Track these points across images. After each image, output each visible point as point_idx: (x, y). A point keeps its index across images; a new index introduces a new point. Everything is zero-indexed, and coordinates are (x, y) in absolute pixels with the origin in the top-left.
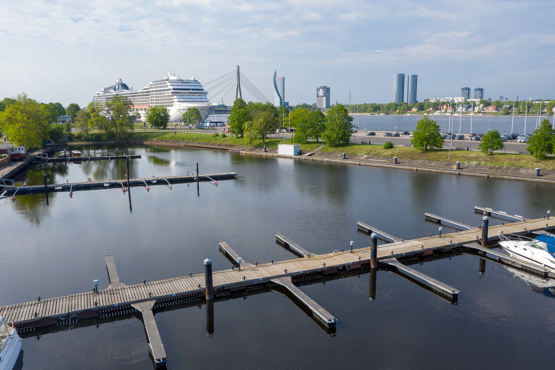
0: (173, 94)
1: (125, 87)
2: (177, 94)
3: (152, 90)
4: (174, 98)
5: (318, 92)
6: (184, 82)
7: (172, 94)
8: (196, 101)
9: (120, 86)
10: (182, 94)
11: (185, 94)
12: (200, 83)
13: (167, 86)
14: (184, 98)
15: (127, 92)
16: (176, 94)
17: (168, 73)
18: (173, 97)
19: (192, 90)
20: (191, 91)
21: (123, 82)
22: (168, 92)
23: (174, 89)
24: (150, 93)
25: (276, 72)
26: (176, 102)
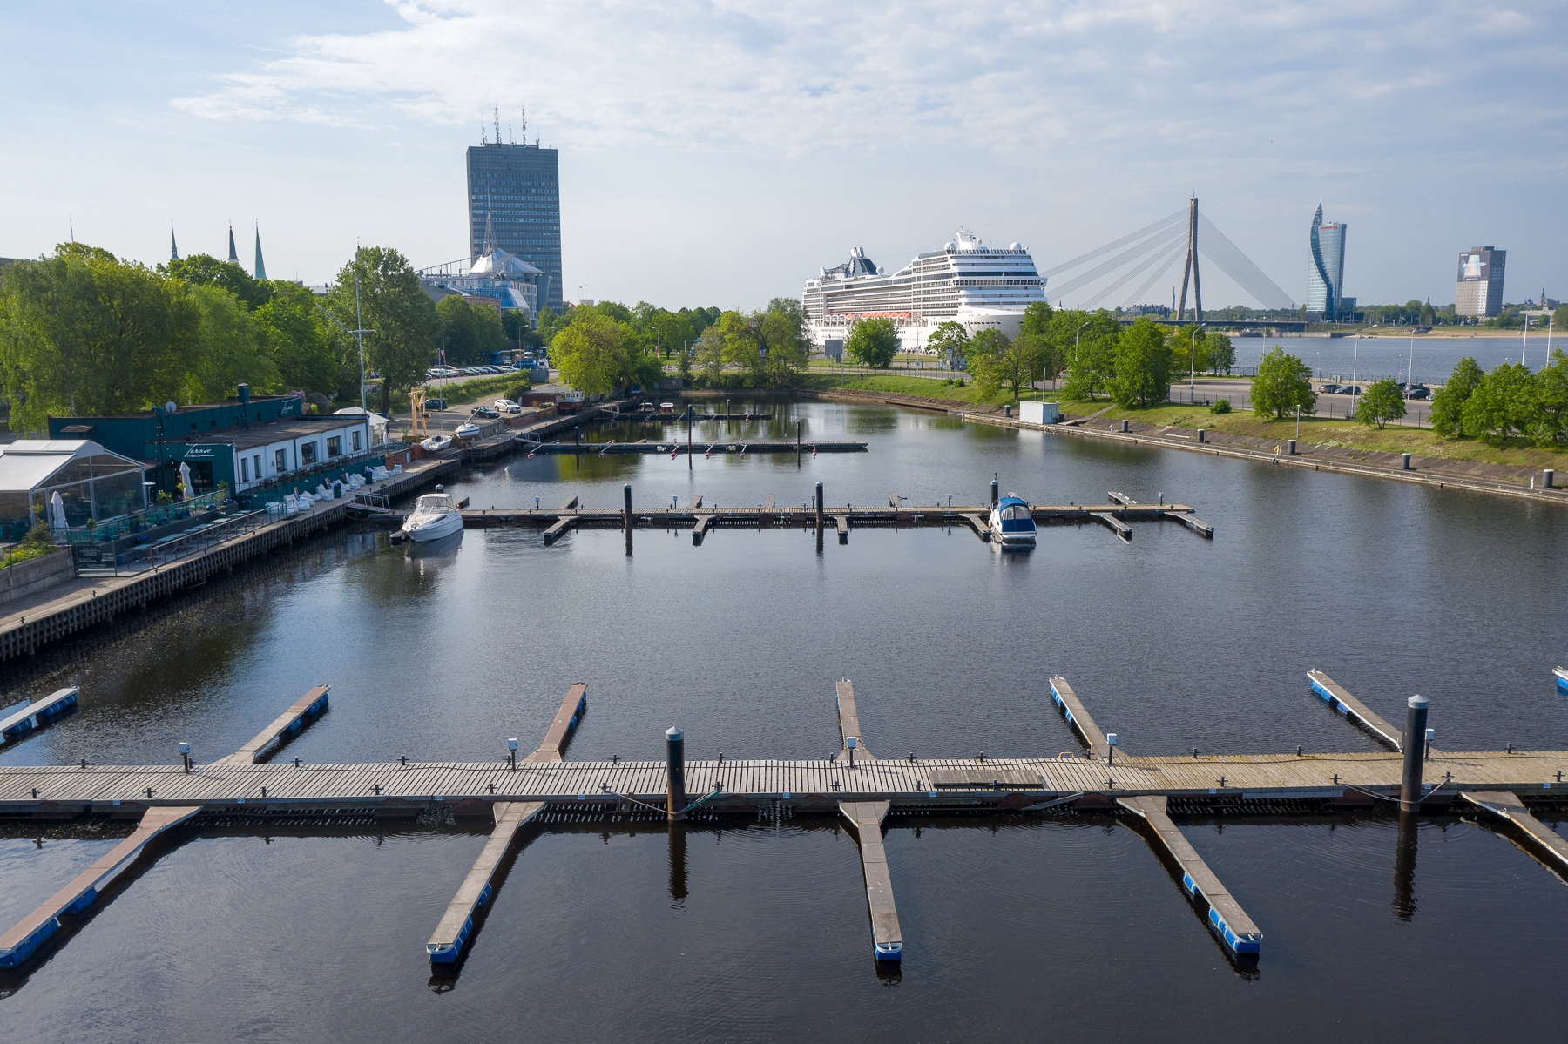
0: (959, 286)
1: (869, 267)
2: (968, 286)
3: (916, 275)
4: (960, 296)
5: (1465, 265)
6: (990, 254)
7: (955, 286)
8: (1014, 303)
9: (858, 264)
10: (980, 286)
11: (987, 286)
12: (1030, 257)
13: (948, 267)
14: (983, 296)
15: (872, 279)
16: (964, 286)
17: (958, 234)
18: (958, 294)
19: (1007, 274)
20: (1003, 277)
21: (867, 256)
22: (948, 280)
23: (961, 274)
24: (912, 284)
25: (1323, 209)
26: (963, 304)
